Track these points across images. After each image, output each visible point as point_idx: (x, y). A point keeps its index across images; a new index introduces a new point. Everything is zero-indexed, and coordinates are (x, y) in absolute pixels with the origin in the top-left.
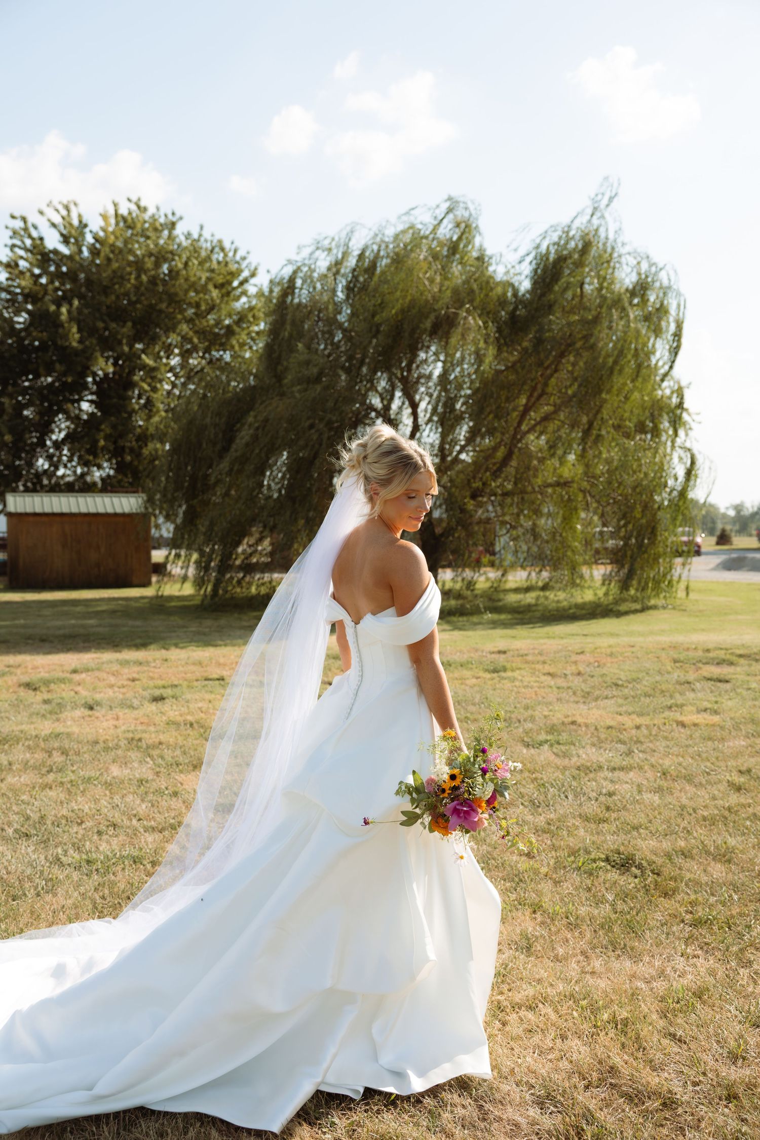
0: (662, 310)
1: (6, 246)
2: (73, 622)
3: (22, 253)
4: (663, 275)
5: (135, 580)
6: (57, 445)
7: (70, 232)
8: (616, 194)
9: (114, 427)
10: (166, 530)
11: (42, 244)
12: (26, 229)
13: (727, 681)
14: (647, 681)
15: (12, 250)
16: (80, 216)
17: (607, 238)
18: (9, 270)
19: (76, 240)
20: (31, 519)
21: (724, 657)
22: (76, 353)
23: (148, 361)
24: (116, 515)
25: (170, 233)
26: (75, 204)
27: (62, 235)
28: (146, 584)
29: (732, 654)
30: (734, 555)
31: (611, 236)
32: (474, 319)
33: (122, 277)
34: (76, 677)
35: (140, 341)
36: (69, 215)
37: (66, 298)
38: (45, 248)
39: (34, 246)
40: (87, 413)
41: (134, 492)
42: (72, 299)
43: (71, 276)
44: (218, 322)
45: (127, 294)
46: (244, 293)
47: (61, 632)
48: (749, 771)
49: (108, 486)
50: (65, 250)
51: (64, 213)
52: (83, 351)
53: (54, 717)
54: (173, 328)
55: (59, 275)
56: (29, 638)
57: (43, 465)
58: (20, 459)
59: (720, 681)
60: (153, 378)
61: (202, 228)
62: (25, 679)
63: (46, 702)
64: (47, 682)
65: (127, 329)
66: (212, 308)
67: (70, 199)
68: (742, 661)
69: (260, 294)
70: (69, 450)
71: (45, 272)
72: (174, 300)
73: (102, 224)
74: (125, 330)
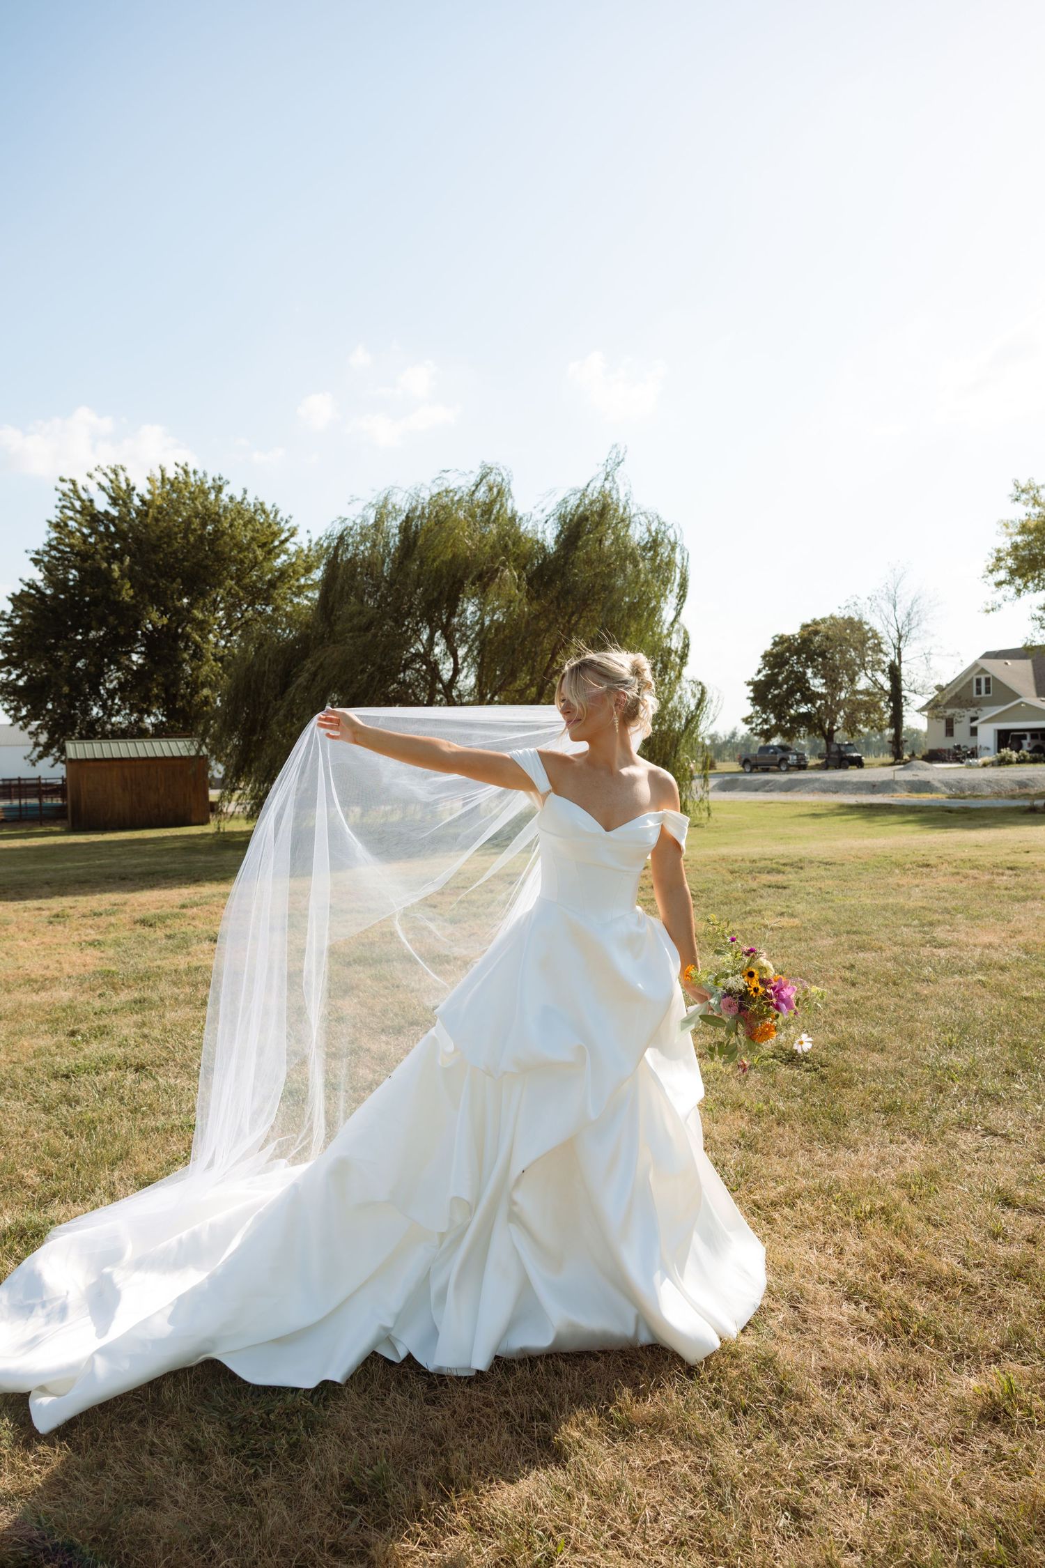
0: (670, 563)
1: (56, 507)
2: (147, 860)
3: (70, 513)
4: (670, 533)
5: (194, 819)
6: (111, 694)
7: (118, 494)
8: (622, 460)
9: (166, 676)
10: (217, 770)
11: (92, 506)
12: (75, 491)
13: (785, 888)
14: (718, 890)
15: (61, 512)
16: (127, 479)
17: (618, 499)
18: (58, 529)
19: (124, 502)
20: (91, 764)
21: (770, 866)
22: (129, 607)
23: (198, 614)
24: (173, 758)
25: (216, 496)
26: (123, 470)
27: (111, 497)
28: (205, 822)
29: (777, 863)
30: (727, 778)
31: (622, 497)
32: (510, 571)
33: (169, 536)
34: (189, 912)
35: (186, 594)
36: (117, 479)
37: (116, 556)
38: (94, 509)
39: (84, 507)
40: (138, 665)
41: (187, 737)
42: (123, 555)
43: (120, 535)
44: (260, 578)
45: (175, 552)
46: (286, 552)
47: (139, 870)
48: (852, 966)
49: (160, 732)
50: (114, 512)
51: (112, 476)
52: (135, 606)
53: (184, 951)
54: (220, 584)
55: (108, 534)
56: (109, 876)
57: (97, 713)
58: (75, 708)
59: (778, 887)
60: (202, 630)
61: (245, 492)
62: (138, 916)
63: (169, 937)
64: (162, 919)
65: (178, 585)
66: (255, 563)
67: (118, 464)
68: (788, 869)
69: (299, 552)
70: (120, 699)
71: (94, 531)
72: (220, 558)
73: (149, 487)
74: (175, 585)
